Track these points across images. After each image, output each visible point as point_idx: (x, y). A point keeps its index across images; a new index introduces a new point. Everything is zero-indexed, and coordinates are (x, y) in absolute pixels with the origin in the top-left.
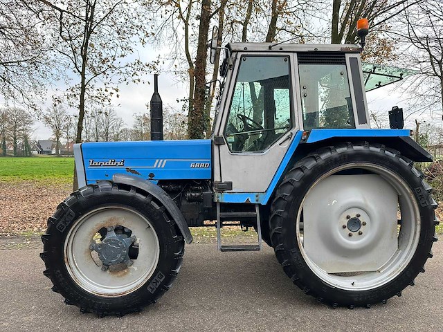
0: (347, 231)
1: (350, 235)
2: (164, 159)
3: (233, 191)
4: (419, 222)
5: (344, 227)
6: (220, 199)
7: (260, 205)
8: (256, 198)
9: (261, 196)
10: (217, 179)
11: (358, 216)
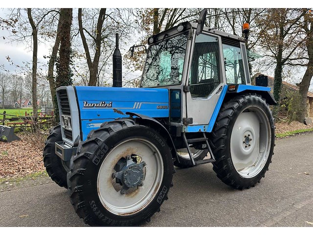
0: (245, 145)
1: (246, 147)
2: (140, 102)
3: (193, 124)
4: (271, 137)
5: (244, 142)
6: (186, 130)
7: (206, 133)
8: (204, 129)
9: (206, 126)
10: (184, 116)
11: (249, 135)
